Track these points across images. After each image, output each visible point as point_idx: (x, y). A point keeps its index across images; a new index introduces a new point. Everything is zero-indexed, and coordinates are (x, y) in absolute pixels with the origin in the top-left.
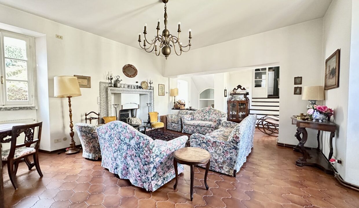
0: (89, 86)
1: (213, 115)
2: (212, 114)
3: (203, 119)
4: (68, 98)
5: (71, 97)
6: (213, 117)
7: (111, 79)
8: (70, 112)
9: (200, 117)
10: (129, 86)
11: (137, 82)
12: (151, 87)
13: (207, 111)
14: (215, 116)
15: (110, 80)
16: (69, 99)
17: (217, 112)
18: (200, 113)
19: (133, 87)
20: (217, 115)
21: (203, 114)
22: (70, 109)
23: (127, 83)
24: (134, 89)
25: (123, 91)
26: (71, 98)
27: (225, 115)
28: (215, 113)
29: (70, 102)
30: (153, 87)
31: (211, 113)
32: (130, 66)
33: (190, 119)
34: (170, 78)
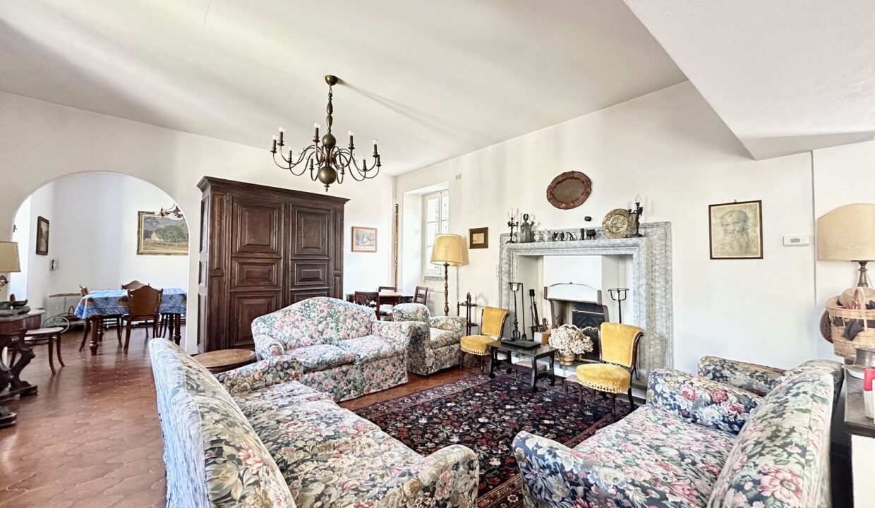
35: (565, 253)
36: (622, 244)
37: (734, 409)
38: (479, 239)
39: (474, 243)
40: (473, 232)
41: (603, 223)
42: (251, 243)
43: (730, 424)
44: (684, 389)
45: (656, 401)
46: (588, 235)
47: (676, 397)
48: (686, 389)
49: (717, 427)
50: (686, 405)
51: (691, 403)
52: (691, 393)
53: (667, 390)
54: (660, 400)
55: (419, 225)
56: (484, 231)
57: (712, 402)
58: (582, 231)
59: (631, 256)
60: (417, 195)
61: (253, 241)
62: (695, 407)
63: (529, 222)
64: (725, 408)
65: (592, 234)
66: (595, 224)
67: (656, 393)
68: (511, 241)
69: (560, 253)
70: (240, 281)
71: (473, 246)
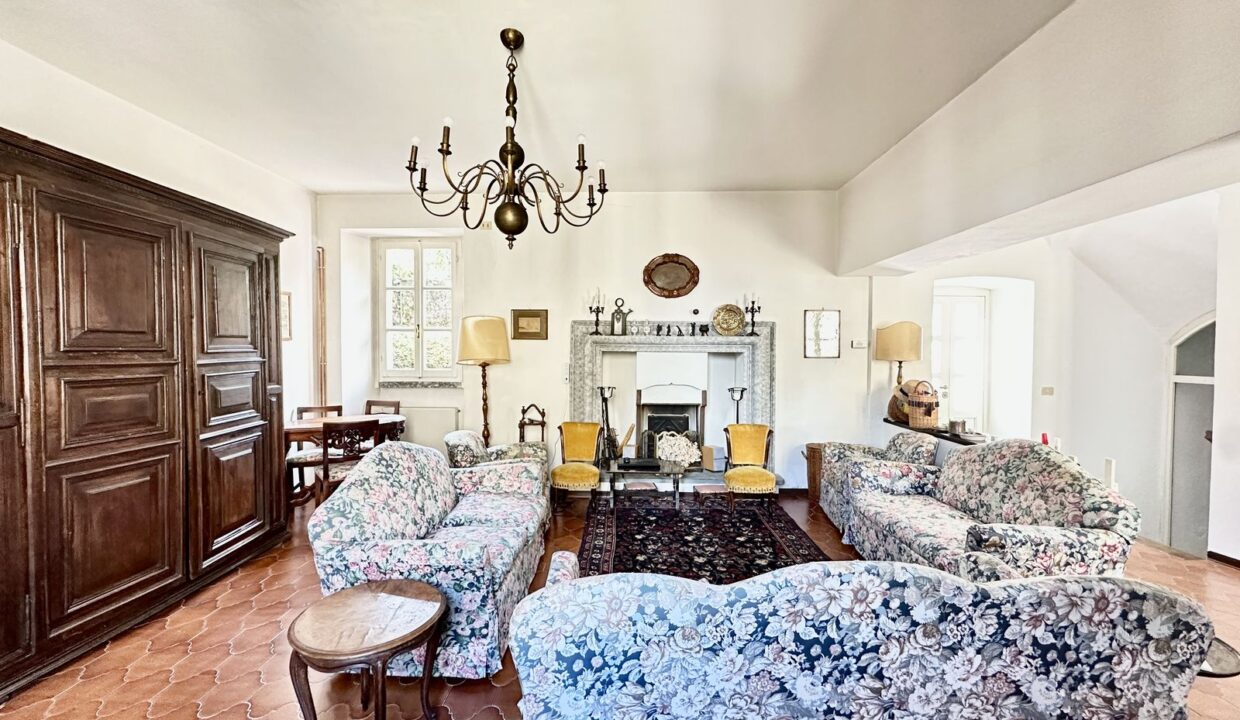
0: (542, 335)
1: (1027, 492)
2: (1023, 489)
3: (972, 504)
4: (481, 368)
5: (488, 365)
6: (1024, 505)
7: (598, 311)
8: (485, 400)
9: (962, 489)
10: (659, 328)
11: (696, 312)
12: (753, 324)
13: (1003, 462)
14: (1040, 502)
15: (594, 314)
16: (484, 371)
17: (1061, 483)
18: (969, 467)
19: (674, 330)
20: (1053, 498)
21: (976, 476)
22: (485, 394)
23: (652, 319)
24: (681, 338)
25: (635, 343)
26: (487, 368)
27: (1108, 515)
28: (1044, 489)
29: (484, 377)
30: (774, 323)
31: (1019, 482)
32: (671, 259)
33: (903, 485)
34: (874, 278)
35: (670, 350)
36: (734, 343)
37: (918, 477)
38: (534, 325)
39: (520, 331)
40: (518, 315)
41: (715, 318)
42: (98, 326)
43: (916, 488)
44: (882, 470)
45: (863, 486)
46: (700, 330)
47: (878, 478)
48: (884, 471)
49: (908, 493)
50: (885, 482)
51: (889, 481)
52: (888, 472)
53: (871, 475)
54: (866, 485)
55: (367, 292)
56: (542, 315)
57: (903, 476)
58: (693, 325)
59: (740, 354)
60: (363, 236)
61: (100, 321)
62: (892, 483)
63: (625, 309)
64: (912, 477)
65: (704, 329)
66: (704, 318)
67: (862, 479)
68: (597, 333)
69: (664, 349)
70: (72, 436)
71: (519, 335)
